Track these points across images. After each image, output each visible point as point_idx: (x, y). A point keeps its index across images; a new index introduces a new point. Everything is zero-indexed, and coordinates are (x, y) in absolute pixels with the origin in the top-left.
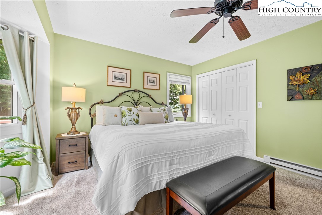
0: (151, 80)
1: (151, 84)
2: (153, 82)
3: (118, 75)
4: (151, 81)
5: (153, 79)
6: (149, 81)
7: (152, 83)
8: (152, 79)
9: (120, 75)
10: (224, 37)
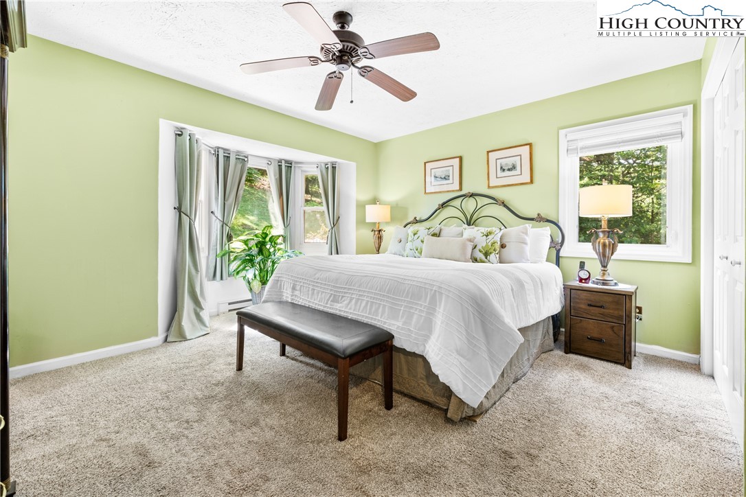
0: (506, 164)
1: (507, 173)
2: (513, 168)
3: (439, 173)
4: (506, 168)
5: (510, 162)
6: (501, 168)
7: (509, 170)
8: (508, 163)
9: (442, 171)
10: (352, 102)
